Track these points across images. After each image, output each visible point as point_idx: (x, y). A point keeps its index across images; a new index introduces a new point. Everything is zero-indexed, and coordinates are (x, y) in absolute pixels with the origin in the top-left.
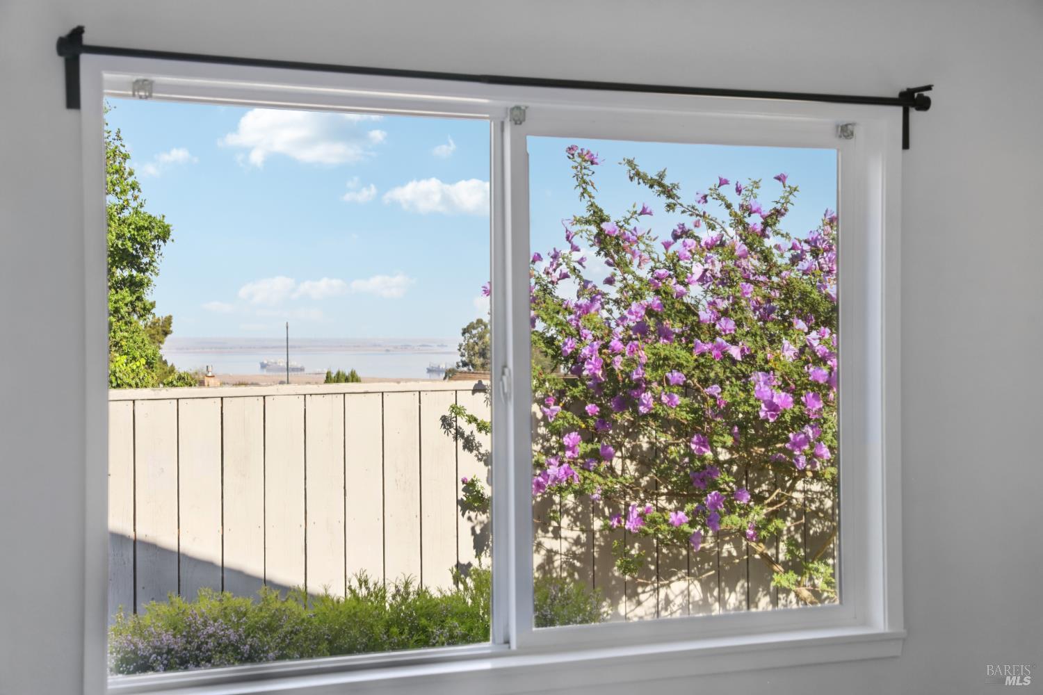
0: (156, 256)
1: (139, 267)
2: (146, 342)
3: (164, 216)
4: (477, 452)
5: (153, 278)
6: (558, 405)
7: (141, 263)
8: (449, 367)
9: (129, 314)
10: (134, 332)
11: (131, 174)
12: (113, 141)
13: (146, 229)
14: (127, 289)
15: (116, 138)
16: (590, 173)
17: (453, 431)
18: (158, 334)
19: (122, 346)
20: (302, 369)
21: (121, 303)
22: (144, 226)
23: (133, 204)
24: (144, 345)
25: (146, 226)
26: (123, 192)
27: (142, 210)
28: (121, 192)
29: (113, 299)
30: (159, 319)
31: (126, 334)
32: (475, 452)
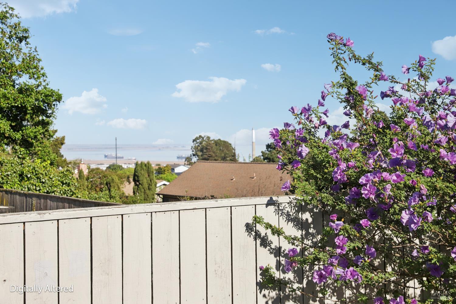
0: (55, 110)
1: (46, 115)
2: (51, 152)
3: (59, 90)
4: (269, 248)
5: (54, 120)
6: (341, 220)
7: (48, 113)
8: (186, 156)
9: (42, 138)
10: (44, 147)
11: (42, 69)
12: (33, 52)
13: (50, 96)
14: (41, 126)
15: (35, 51)
16: (342, 52)
17: (253, 233)
18: (59, 144)
19: (38, 154)
20: (122, 158)
21: (37, 133)
22: (49, 95)
23: (44, 84)
24: (50, 154)
25: (50, 94)
26: (38, 78)
27: (48, 87)
28: (37, 78)
29: (34, 131)
30: (59, 138)
31: (40, 148)
32: (268, 247)
